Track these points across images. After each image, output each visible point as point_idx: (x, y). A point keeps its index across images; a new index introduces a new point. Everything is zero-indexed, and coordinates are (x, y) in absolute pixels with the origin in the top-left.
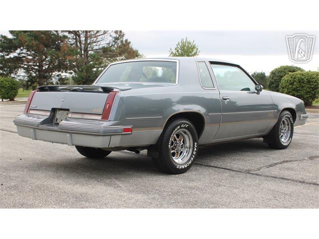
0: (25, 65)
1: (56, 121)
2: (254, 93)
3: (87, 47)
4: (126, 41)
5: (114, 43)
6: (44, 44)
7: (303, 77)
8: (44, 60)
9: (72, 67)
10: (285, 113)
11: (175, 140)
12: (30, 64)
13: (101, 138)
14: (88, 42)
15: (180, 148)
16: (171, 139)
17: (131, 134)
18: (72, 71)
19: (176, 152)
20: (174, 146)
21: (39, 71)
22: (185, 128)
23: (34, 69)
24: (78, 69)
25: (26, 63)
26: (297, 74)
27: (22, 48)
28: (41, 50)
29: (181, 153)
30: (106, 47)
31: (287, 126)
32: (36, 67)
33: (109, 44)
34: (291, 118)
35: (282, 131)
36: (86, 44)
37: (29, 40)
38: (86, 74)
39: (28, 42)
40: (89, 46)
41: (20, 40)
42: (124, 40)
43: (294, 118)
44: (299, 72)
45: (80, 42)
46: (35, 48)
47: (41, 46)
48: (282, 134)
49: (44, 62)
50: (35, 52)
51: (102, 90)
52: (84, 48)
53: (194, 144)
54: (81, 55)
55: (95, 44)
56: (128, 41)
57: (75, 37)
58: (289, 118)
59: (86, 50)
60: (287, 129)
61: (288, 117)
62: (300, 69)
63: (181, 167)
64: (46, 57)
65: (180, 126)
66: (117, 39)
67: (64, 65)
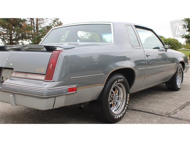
0: (2, 36)
1: (2, 79)
3: (38, 26)
4: (60, 22)
5: (53, 24)
6: (12, 24)
8: (13, 34)
9: (29, 38)
10: (179, 65)
11: (112, 93)
12: (5, 36)
14: (38, 23)
15: (116, 100)
17: (76, 93)
18: (29, 40)
19: (113, 103)
20: (112, 99)
21: (10, 40)
22: (120, 82)
23: (7, 39)
24: (33, 39)
25: (2, 35)
28: (11, 28)
29: (117, 103)
30: (48, 26)
32: (9, 38)
33: (50, 24)
36: (37, 24)
37: (3, 21)
38: (37, 41)
39: (3, 23)
40: (39, 25)
42: (59, 21)
44: (163, 38)
45: (34, 23)
46: (7, 26)
47: (11, 25)
49: (13, 35)
50: (8, 29)
51: (45, 49)
52: (36, 26)
54: (34, 30)
55: (42, 24)
56: (62, 22)
57: (30, 20)
58: (181, 69)
59: (37, 28)
63: (118, 117)
64: (14, 32)
65: (117, 81)
66: (55, 21)
67: (24, 36)
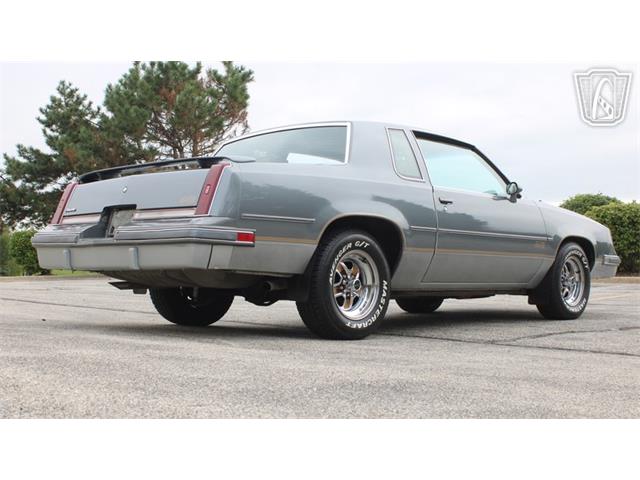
1: (112, 232)
2: (505, 198)
7: (621, 215)
10: (570, 247)
11: (343, 272)
13: (192, 248)
15: (353, 288)
16: (335, 270)
17: (253, 246)
19: (345, 296)
20: (342, 285)
22: (362, 248)
26: (608, 209)
27: (69, 174)
29: (356, 300)
31: (577, 275)
34: (583, 259)
35: (566, 284)
37: (83, 156)
39: (82, 160)
41: (66, 157)
43: (591, 262)
44: (612, 204)
48: (567, 290)
53: (381, 284)
58: (580, 259)
60: (577, 279)
61: (577, 256)
62: (614, 200)
63: (354, 326)
65: (353, 245)
